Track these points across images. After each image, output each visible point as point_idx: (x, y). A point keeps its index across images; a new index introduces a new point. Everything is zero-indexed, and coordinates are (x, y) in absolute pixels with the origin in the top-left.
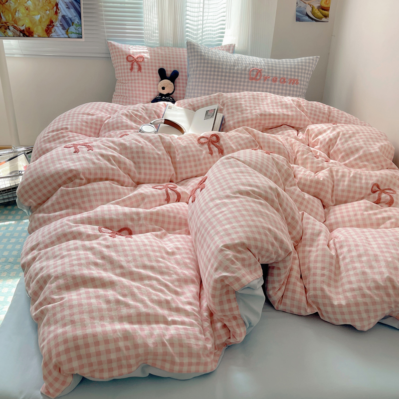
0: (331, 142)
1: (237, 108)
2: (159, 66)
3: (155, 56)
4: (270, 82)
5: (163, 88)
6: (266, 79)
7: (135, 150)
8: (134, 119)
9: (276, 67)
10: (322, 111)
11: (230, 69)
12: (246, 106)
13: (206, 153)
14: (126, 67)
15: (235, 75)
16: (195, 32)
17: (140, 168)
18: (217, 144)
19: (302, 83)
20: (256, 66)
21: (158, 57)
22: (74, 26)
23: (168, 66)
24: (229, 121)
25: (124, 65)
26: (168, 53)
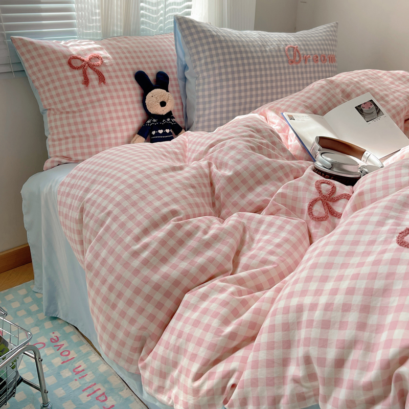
2: (133, 69)
5: (163, 104)
6: (307, 59)
11: (261, 52)
12: (381, 90)
14: (72, 81)
15: (271, 60)
21: (124, 53)
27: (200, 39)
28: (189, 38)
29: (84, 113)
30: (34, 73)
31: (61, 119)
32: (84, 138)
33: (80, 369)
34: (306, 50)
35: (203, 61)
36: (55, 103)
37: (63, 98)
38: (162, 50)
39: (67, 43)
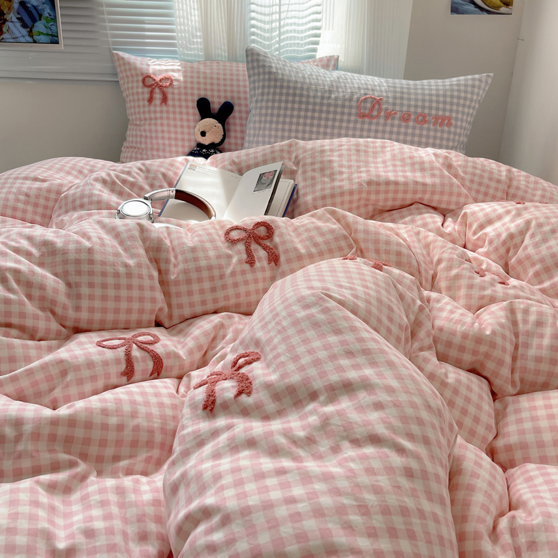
0: (512, 243)
1: (322, 170)
2: (199, 95)
3: (192, 77)
4: (396, 122)
5: (203, 134)
6: (389, 116)
7: (72, 256)
8: (117, 188)
9: (409, 94)
10: (496, 176)
11: (323, 98)
12: (341, 166)
13: (240, 262)
14: (141, 97)
15: (332, 109)
16: (267, 35)
17: (79, 296)
18: (268, 243)
19: (459, 123)
20: (371, 93)
21: (199, 78)
22: (43, 21)
23: (216, 94)
24: (305, 195)
25: (138, 93)
26: (215, 71)
27: (259, 74)
28: (252, 72)
29: (143, 128)
30: (122, 85)
34: (394, 104)
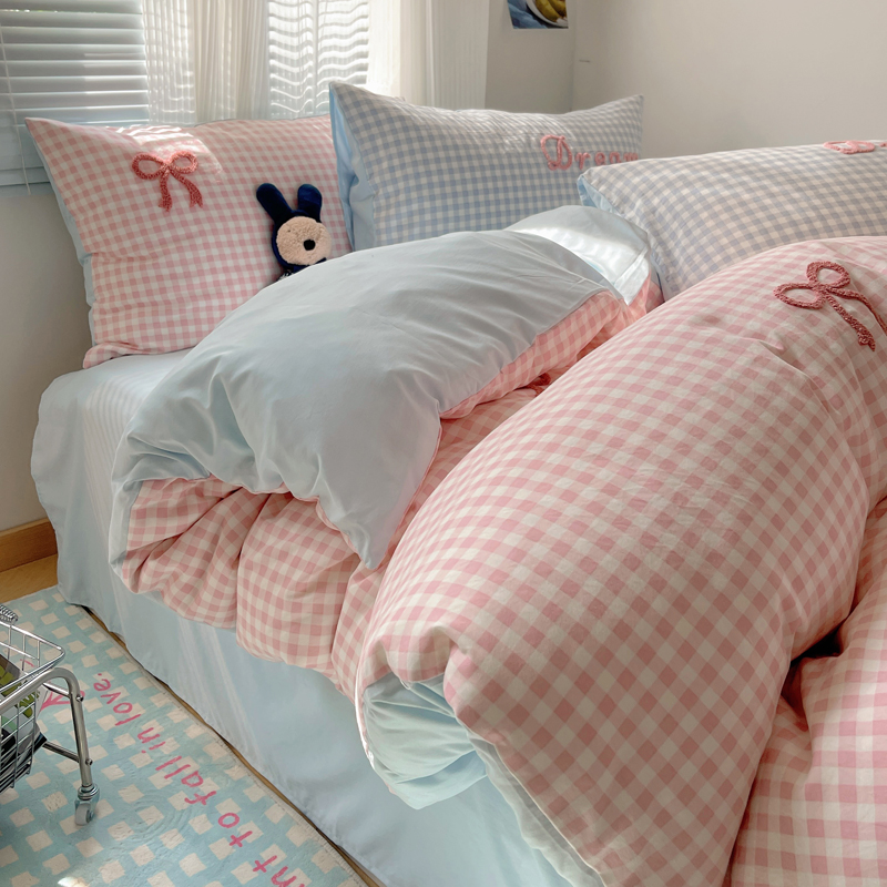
5: (309, 245)
6: (581, 161)
11: (495, 146)
27: (379, 123)
28: (359, 123)
29: (162, 260)
30: (68, 186)
31: (118, 272)
32: (162, 308)
33: (151, 734)
34: (580, 144)
35: (385, 165)
36: (107, 242)
37: (122, 231)
38: (310, 146)
39: (130, 131)
